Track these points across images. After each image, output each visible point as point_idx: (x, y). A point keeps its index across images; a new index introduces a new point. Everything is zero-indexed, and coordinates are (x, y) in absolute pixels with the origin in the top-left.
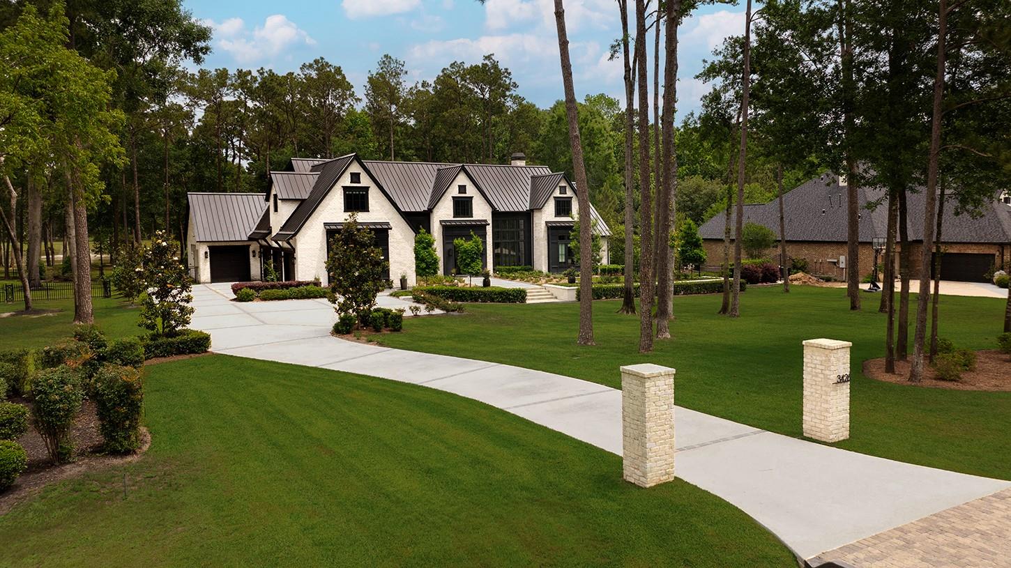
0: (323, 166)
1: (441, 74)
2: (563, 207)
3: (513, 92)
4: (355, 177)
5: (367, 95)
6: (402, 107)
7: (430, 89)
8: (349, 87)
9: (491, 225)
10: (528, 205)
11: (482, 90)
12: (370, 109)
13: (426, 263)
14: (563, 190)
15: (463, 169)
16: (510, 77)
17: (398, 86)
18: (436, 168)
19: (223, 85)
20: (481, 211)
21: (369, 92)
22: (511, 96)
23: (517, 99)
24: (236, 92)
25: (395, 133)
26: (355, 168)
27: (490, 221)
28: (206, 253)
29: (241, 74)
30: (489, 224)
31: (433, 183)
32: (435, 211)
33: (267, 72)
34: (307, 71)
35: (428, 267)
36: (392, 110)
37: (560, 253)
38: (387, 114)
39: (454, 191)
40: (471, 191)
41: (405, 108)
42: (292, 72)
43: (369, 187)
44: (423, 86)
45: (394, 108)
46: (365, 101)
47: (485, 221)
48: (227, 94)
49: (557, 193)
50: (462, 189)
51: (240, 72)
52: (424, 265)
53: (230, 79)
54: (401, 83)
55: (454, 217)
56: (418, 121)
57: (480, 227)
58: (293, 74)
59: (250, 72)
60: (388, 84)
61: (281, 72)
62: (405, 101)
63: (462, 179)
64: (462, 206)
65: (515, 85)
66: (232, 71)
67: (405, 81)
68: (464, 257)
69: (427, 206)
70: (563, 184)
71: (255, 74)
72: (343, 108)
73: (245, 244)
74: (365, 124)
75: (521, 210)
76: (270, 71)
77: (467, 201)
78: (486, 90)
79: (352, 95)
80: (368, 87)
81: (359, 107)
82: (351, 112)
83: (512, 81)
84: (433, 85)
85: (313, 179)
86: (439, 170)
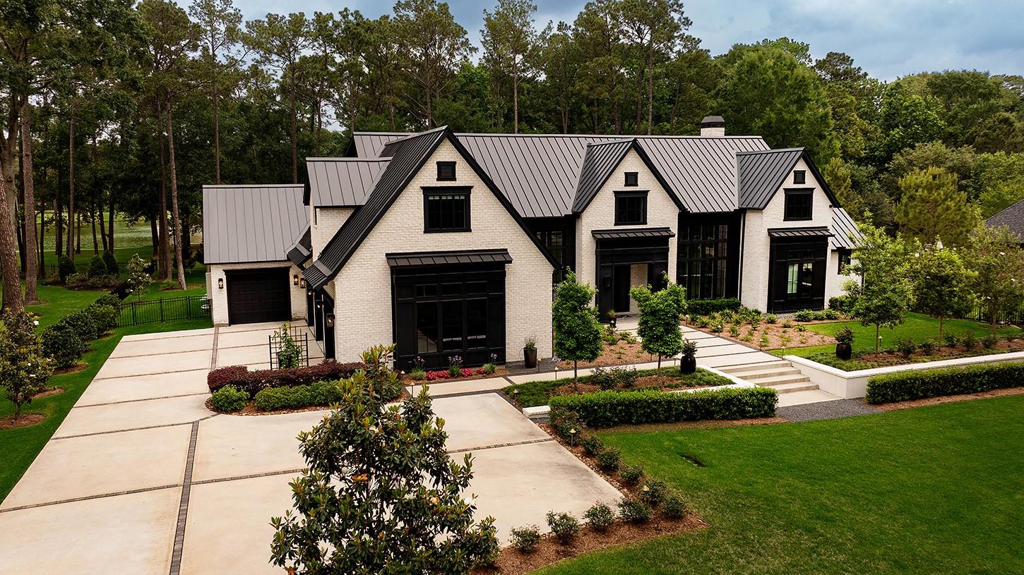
0: (398, 146)
1: (584, 11)
2: (798, 205)
3: (684, 31)
4: (446, 170)
5: (484, 43)
6: (529, 56)
7: (569, 33)
8: (460, 32)
9: (676, 236)
10: (736, 200)
11: (639, 31)
12: (488, 61)
13: (577, 339)
14: (800, 177)
15: (636, 146)
16: (682, 10)
17: (525, 29)
18: (585, 143)
19: (297, 34)
20: (661, 214)
21: (488, 38)
22: (681, 37)
23: (691, 41)
24: (316, 43)
25: (520, 90)
26: (446, 153)
27: (675, 230)
28: (221, 280)
29: (321, 19)
30: (674, 236)
31: (581, 167)
32: (584, 215)
33: (352, 14)
34: (403, 12)
35: (580, 347)
36: (517, 62)
37: (790, 280)
38: (509, 66)
39: (618, 183)
40: (646, 181)
41: (534, 59)
42: (386, 15)
43: (472, 187)
44: (559, 29)
45: (519, 58)
46: (482, 51)
47: (667, 229)
48: (304, 46)
49: (789, 183)
50: (631, 178)
51: (318, 15)
52: (571, 343)
53: (308, 26)
54: (528, 23)
55: (615, 225)
56: (551, 76)
57: (659, 240)
58: (388, 17)
59: (331, 16)
60: (511, 26)
61: (371, 16)
62: (535, 48)
63: (632, 163)
64: (631, 206)
65: (687, 22)
66: (310, 17)
67: (533, 21)
68: (650, 324)
69: (570, 208)
70: (802, 166)
71: (338, 18)
72: (453, 60)
73: (282, 265)
74: (483, 80)
75: (726, 210)
76: (357, 12)
77: (639, 198)
78: (645, 32)
79: (466, 43)
80: (486, 32)
81: (475, 60)
82: (465, 67)
83: (684, 16)
84: (573, 27)
85: (378, 170)
86: (589, 146)
